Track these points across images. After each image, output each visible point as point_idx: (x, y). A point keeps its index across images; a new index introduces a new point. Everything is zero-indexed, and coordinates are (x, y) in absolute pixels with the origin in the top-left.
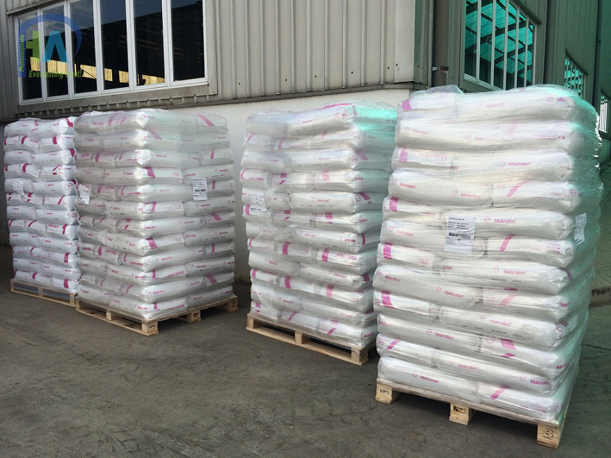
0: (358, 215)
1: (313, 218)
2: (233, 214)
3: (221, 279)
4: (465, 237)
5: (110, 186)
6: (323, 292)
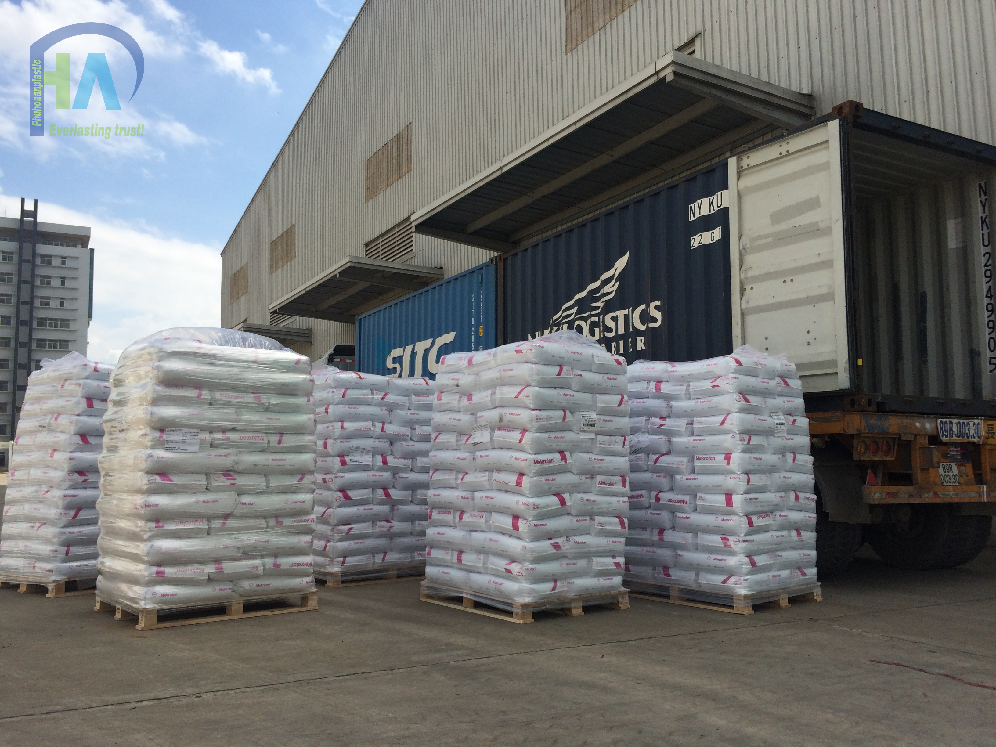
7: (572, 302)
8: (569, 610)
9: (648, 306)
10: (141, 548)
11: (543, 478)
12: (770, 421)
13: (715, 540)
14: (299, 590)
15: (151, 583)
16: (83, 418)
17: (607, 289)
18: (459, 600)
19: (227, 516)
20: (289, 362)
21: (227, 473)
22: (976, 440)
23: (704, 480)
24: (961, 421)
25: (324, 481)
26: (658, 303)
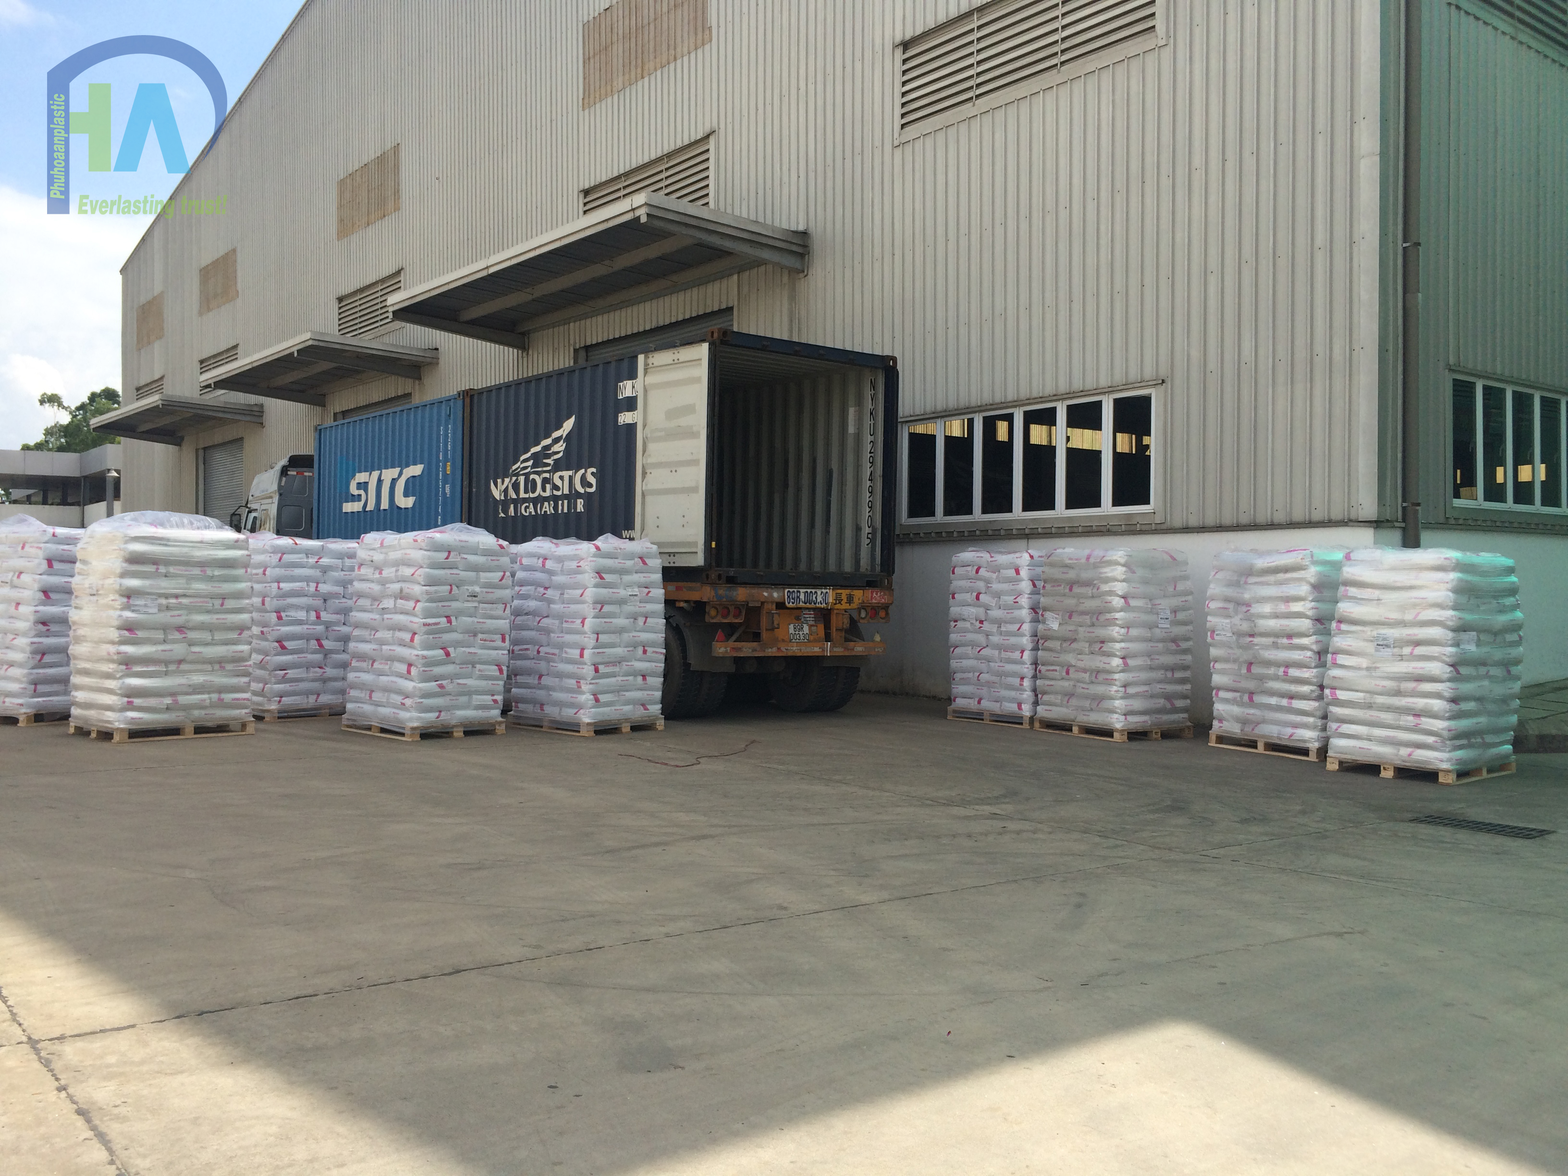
0: (1314, 637)
1: (1275, 640)
2: (1191, 643)
3: (1180, 703)
4: (1387, 646)
5: (1083, 613)
6: (1284, 702)
7: (528, 455)
8: (452, 732)
9: (586, 471)
10: (111, 684)
11: (431, 637)
12: (623, 593)
13: (572, 683)
14: (240, 719)
15: (123, 709)
16: (44, 577)
17: (556, 448)
18: (369, 728)
19: (180, 662)
20: (229, 541)
21: (180, 629)
22: (823, 606)
23: (568, 638)
24: (809, 591)
25: (262, 632)
26: (594, 470)
